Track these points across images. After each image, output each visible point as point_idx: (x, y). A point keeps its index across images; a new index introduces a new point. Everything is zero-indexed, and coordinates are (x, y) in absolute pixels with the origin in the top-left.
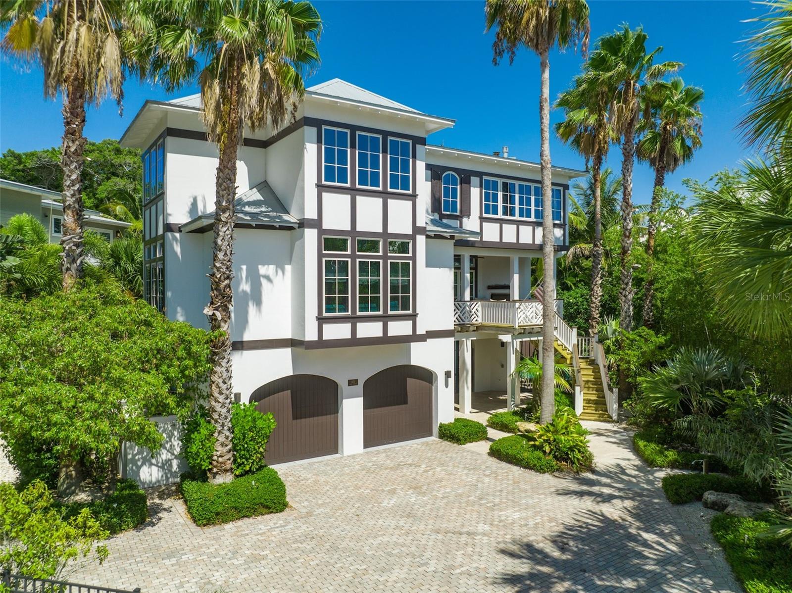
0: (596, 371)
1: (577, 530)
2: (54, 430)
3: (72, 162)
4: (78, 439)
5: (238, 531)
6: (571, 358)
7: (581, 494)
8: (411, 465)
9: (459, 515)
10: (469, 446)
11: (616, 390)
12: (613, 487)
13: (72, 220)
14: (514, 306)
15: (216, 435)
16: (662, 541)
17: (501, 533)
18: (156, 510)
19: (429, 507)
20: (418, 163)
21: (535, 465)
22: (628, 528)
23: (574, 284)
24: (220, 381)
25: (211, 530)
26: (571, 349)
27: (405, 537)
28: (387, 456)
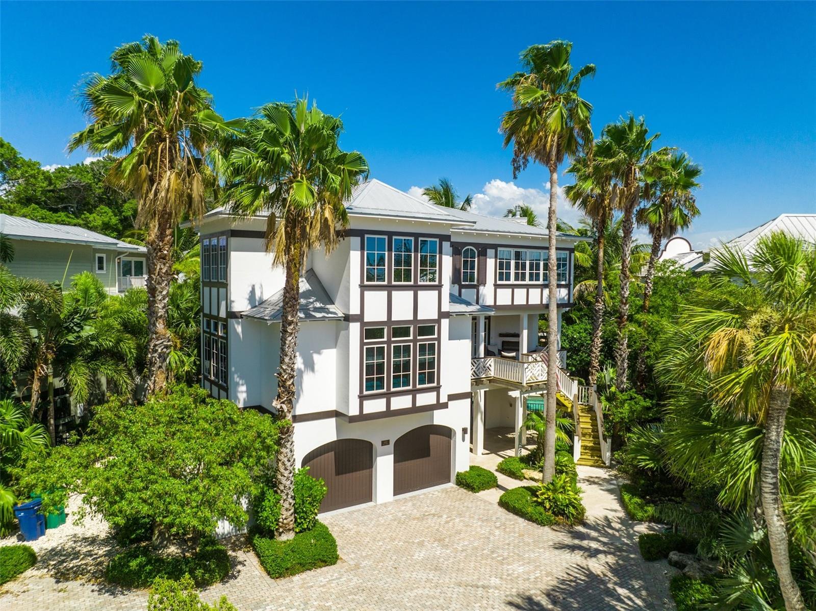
0: (594, 419)
1: (568, 584)
2: (172, 517)
3: (163, 281)
4: (189, 524)
5: (304, 583)
6: (572, 406)
7: (573, 548)
8: (434, 515)
9: (475, 569)
10: (483, 494)
11: (609, 441)
12: (600, 541)
13: (163, 326)
14: (523, 366)
15: (282, 502)
16: (632, 596)
17: (509, 586)
18: (235, 563)
19: (451, 560)
20: (444, 257)
21: (537, 519)
22: (607, 583)
23: (579, 318)
24: (286, 459)
25: (282, 581)
26: (572, 398)
27: (434, 590)
28: (414, 505)
